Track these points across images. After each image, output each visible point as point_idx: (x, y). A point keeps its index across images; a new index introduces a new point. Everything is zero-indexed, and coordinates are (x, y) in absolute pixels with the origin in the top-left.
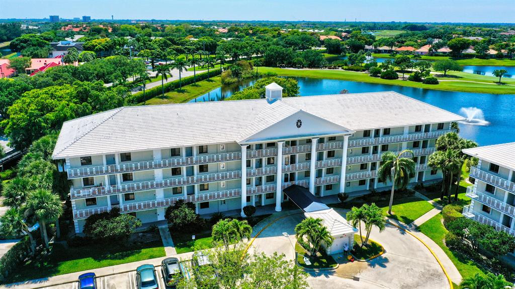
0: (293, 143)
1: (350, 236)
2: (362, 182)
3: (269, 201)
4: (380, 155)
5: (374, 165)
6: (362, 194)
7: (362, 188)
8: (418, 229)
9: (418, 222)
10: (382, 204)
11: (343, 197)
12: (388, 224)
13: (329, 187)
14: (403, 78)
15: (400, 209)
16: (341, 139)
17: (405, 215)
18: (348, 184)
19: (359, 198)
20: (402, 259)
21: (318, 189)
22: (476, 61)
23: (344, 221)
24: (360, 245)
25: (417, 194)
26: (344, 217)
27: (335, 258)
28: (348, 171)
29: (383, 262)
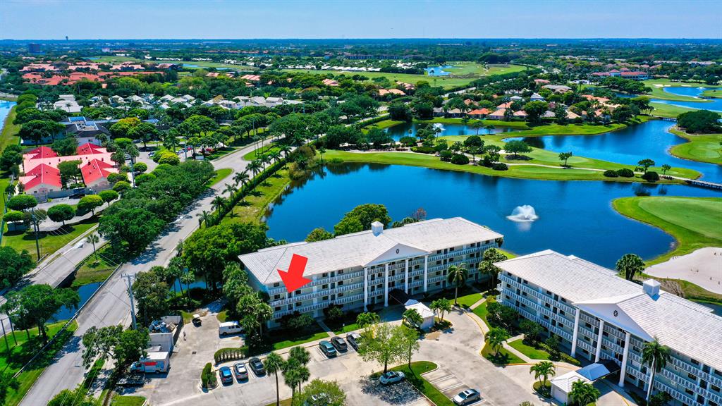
0: (394, 263)
1: (432, 317)
2: (438, 284)
3: (380, 300)
4: (449, 265)
5: (445, 272)
6: (438, 291)
7: (438, 287)
8: (471, 311)
9: (472, 307)
10: (450, 297)
11: (426, 294)
12: (454, 309)
13: (416, 289)
14: (474, 161)
15: (462, 300)
16: (423, 257)
17: (465, 303)
18: (428, 286)
19: (436, 294)
20: (462, 328)
21: (409, 290)
22: (555, 128)
23: (429, 309)
24: (438, 323)
25: (474, 289)
26: (429, 307)
27: (425, 331)
28: (428, 276)
29: (451, 331)
